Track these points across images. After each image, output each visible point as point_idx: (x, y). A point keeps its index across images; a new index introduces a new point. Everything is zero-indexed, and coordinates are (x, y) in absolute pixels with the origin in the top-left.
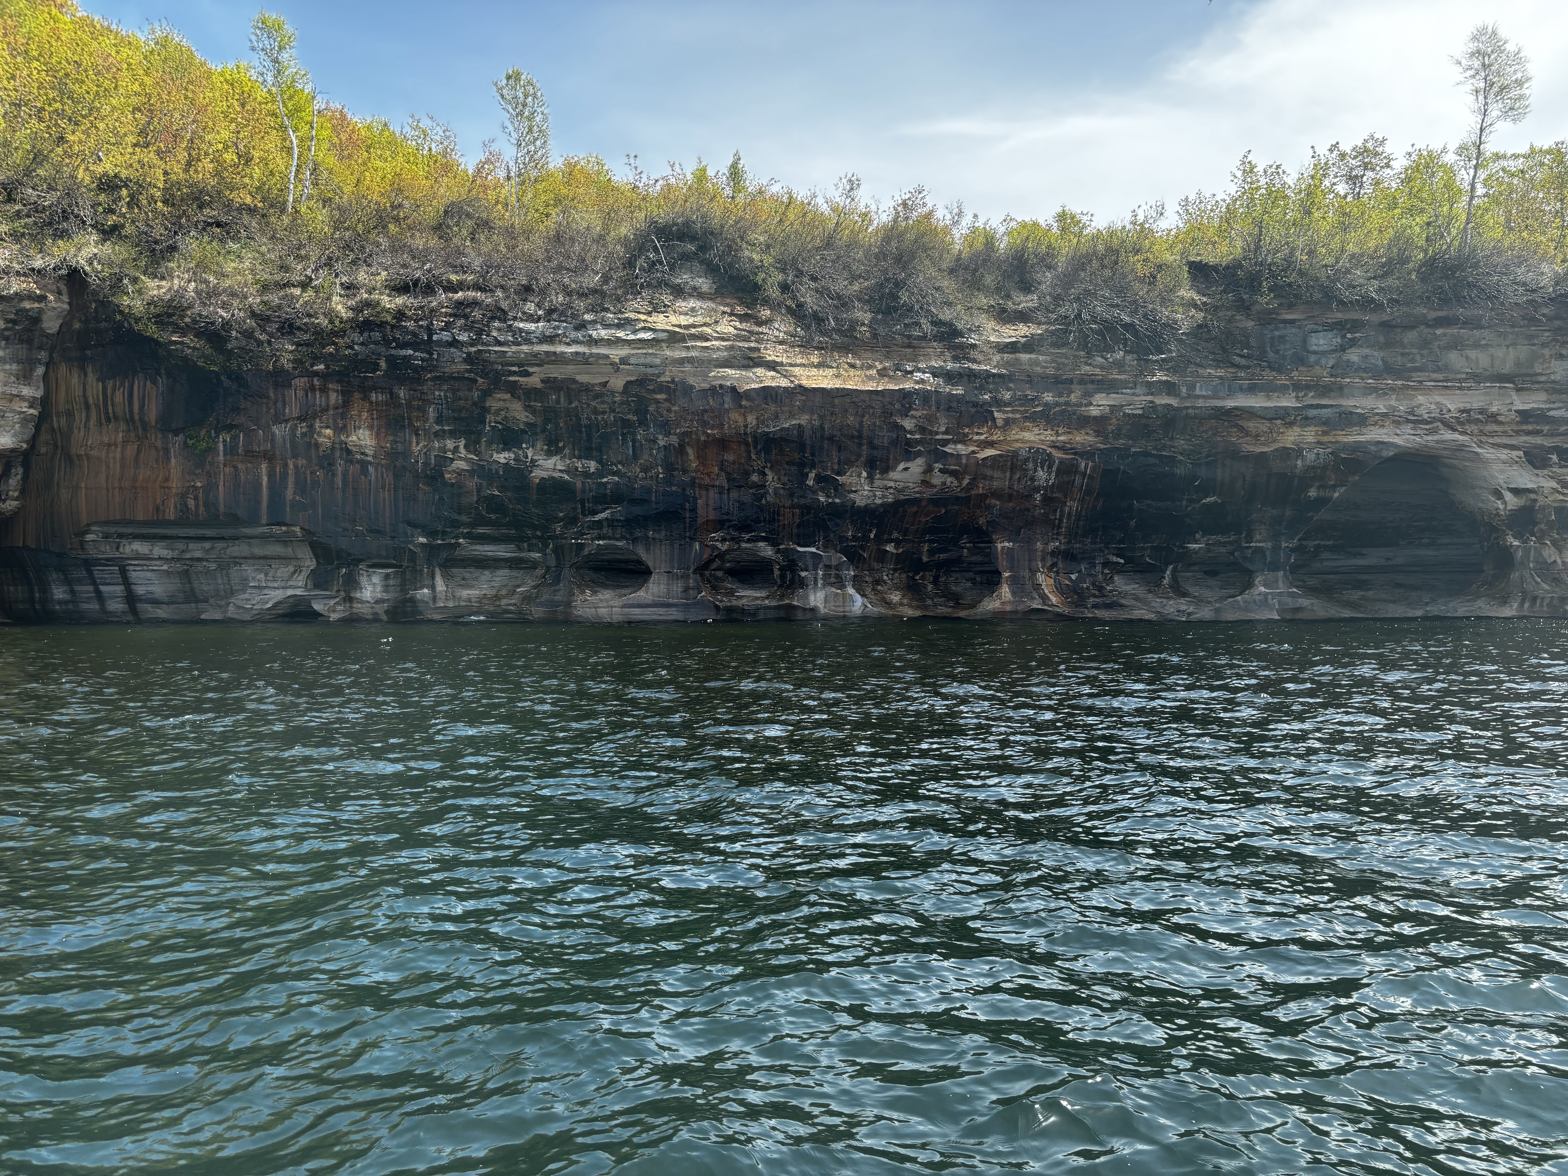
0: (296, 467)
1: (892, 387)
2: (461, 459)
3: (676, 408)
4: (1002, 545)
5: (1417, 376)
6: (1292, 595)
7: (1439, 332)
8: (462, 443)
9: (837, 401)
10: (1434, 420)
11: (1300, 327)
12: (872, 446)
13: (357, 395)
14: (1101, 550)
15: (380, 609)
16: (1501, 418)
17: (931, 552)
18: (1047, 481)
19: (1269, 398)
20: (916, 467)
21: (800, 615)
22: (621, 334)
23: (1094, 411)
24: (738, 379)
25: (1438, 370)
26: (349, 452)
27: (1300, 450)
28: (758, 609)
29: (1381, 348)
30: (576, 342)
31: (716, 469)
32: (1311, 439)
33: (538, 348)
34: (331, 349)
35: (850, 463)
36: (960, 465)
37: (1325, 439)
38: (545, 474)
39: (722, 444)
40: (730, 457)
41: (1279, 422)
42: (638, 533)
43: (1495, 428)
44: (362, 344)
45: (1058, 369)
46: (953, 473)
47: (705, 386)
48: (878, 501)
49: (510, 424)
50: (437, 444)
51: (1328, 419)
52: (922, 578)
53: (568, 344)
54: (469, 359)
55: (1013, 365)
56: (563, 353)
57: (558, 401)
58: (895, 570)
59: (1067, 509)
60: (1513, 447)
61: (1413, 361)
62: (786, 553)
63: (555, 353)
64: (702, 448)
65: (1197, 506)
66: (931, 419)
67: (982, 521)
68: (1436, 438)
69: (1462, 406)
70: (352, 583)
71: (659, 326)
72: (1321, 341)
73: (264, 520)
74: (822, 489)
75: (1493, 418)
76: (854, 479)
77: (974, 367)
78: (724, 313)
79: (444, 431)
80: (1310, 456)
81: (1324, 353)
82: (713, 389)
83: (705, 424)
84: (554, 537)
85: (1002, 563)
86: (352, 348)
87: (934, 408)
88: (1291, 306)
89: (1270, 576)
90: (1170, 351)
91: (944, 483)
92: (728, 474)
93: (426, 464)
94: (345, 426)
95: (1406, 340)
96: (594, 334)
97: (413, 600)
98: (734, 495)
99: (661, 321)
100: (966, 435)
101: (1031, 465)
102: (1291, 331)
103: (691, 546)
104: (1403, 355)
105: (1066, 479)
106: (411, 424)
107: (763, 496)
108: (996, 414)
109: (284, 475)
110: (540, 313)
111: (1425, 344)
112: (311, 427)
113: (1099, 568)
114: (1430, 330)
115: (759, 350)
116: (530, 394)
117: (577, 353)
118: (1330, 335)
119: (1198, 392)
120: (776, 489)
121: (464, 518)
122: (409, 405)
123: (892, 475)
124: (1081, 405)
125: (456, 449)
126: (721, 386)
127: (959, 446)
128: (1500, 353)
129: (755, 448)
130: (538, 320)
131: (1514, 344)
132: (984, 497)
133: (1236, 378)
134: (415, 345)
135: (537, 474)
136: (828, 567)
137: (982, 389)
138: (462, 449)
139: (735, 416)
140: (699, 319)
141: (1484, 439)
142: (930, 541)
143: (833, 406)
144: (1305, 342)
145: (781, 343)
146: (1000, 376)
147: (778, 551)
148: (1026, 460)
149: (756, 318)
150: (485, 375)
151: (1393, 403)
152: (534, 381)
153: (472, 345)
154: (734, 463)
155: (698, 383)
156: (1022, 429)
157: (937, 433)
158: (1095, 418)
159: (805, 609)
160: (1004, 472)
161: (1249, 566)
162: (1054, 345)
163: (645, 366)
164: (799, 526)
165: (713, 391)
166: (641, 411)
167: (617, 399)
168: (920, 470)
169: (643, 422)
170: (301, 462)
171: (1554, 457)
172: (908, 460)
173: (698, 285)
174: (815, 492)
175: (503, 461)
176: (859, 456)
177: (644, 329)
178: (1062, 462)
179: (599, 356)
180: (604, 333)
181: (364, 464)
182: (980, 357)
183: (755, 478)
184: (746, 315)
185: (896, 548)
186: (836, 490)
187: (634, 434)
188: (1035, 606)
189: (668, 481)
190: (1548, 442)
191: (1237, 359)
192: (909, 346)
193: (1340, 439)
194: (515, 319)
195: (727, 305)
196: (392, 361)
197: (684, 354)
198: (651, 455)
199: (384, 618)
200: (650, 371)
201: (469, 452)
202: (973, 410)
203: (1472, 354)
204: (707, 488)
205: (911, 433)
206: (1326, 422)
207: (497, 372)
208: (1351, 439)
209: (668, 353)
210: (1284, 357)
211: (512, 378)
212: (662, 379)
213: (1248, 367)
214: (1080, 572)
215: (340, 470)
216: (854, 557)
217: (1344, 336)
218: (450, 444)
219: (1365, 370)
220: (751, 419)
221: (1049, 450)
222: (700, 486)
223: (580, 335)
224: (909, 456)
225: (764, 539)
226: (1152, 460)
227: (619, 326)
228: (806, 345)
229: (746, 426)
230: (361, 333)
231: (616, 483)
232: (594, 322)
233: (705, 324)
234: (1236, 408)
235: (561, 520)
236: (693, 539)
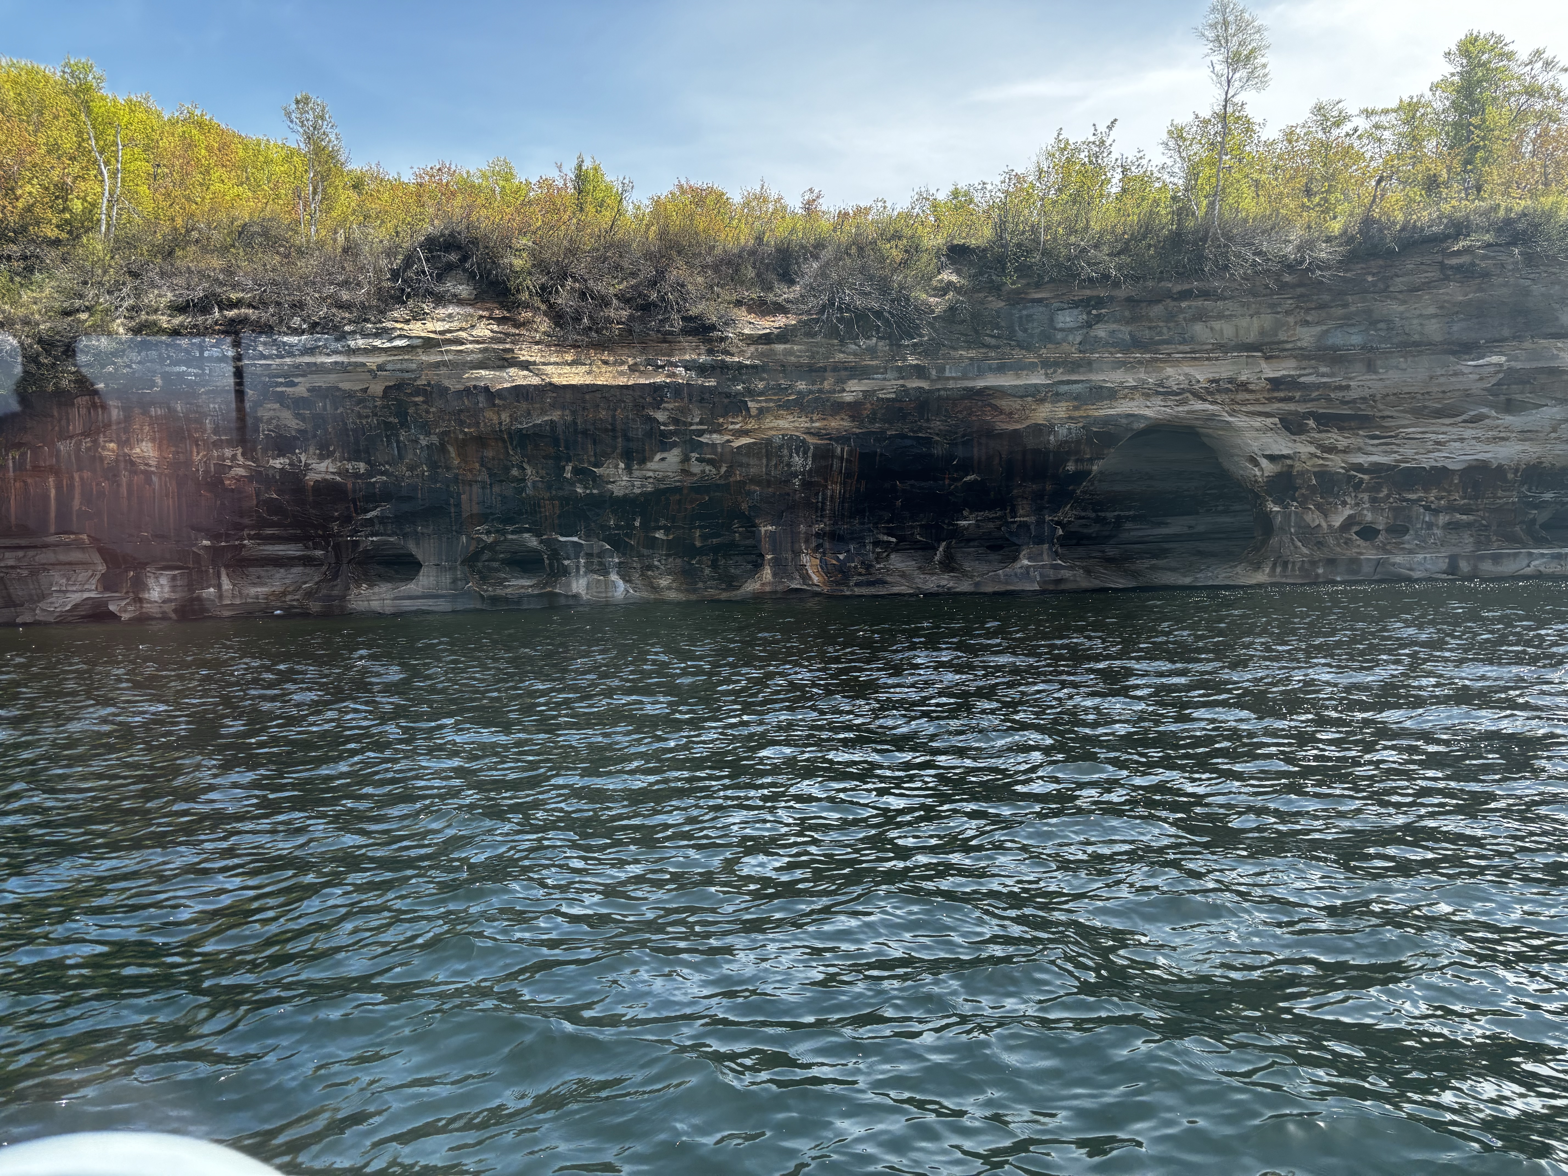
0: (81, 479)
1: (642, 381)
2: (239, 466)
3: (433, 410)
4: (766, 529)
5: (1165, 349)
6: (1056, 567)
7: (1184, 305)
8: (239, 451)
9: (587, 397)
10: (1182, 391)
11: (1046, 306)
12: (627, 438)
13: (137, 410)
14: (871, 531)
15: (169, 608)
16: (1251, 387)
17: (704, 537)
18: (804, 466)
19: (1018, 376)
20: (673, 457)
21: (563, 601)
22: (377, 343)
23: (848, 397)
24: (492, 379)
25: (1184, 342)
26: (133, 463)
27: (1052, 426)
28: (521, 597)
29: (1127, 323)
30: (336, 352)
31: (477, 465)
32: (1062, 415)
33: (299, 360)
34: (111, 369)
35: (607, 456)
36: (715, 453)
37: (1077, 414)
38: (318, 477)
39: (481, 441)
40: (489, 453)
41: (1030, 399)
42: (408, 529)
43: (1247, 396)
44: (139, 363)
45: (812, 358)
46: (710, 462)
47: (460, 387)
48: (639, 491)
49: (282, 432)
50: (215, 453)
51: (1079, 394)
52: (699, 562)
53: (328, 355)
54: (238, 372)
55: (767, 356)
56: (323, 363)
57: (325, 408)
58: (668, 555)
59: (829, 493)
60: (1267, 415)
61: (1160, 333)
62: (548, 543)
63: (315, 364)
64: (462, 445)
65: (959, 484)
66: (684, 411)
67: (744, 506)
68: (1186, 408)
69: (1211, 376)
70: (139, 585)
71: (416, 334)
72: (1067, 319)
73: (52, 529)
74: (580, 481)
75: (1243, 387)
76: (612, 471)
77: (728, 359)
78: (481, 317)
79: (221, 441)
80: (1062, 432)
81: (1071, 330)
82: (467, 390)
83: (462, 423)
84: (333, 536)
85: (765, 545)
86: (130, 367)
87: (686, 400)
88: (1038, 286)
89: (1035, 549)
90: (921, 336)
91: (703, 472)
92: (488, 469)
93: (206, 472)
94: (128, 440)
95: (1151, 314)
96: (352, 344)
97: (199, 599)
98: (496, 489)
99: (417, 329)
100: (721, 425)
101: (786, 452)
102: (1038, 311)
103: (458, 539)
104: (1150, 328)
105: (823, 463)
106: (189, 435)
107: (523, 489)
108: (750, 404)
109: (71, 486)
110: (305, 326)
111: (1170, 317)
112: (95, 442)
113: (869, 547)
114: (1176, 304)
115: (512, 350)
116: (298, 403)
117: (336, 363)
118: (1076, 312)
119: (947, 374)
120: (534, 482)
121: (246, 521)
122: (186, 418)
123: (649, 465)
124: (834, 392)
125: (234, 458)
126: (475, 387)
127: (714, 436)
128: (1244, 322)
129: (511, 444)
130: (303, 332)
131: (1258, 313)
132: (742, 484)
133: (987, 358)
134: (187, 361)
135: (312, 477)
136: (589, 555)
137: (735, 380)
138: (239, 457)
139: (489, 414)
140: (455, 325)
141: (1237, 407)
142: (701, 527)
143: (584, 401)
144: (1051, 320)
145: (537, 343)
146: (753, 367)
147: (541, 542)
148: (781, 447)
149: (514, 320)
150: (252, 386)
151: (1142, 376)
152: (301, 390)
153: (240, 360)
154: (494, 459)
155: (455, 386)
156: (777, 418)
157: (691, 424)
158: (849, 404)
159: (567, 596)
160: (760, 459)
161: (1015, 540)
162: (807, 334)
163: (402, 371)
164: (559, 517)
165: (469, 392)
166: (402, 414)
167: (378, 403)
168: (678, 459)
169: (404, 424)
170: (87, 474)
171: (1311, 423)
172: (664, 450)
173: (459, 292)
174: (573, 484)
175: (279, 466)
176: (615, 448)
177: (400, 337)
178: (817, 447)
179: (357, 365)
180: (361, 342)
181: (148, 474)
182: (733, 350)
183: (515, 472)
184: (504, 318)
185: (667, 535)
186: (594, 481)
187: (397, 436)
188: (793, 586)
189: (433, 478)
190: (1302, 408)
191: (988, 340)
192: (665, 341)
193: (1091, 413)
194: (279, 333)
195: (487, 309)
196: (167, 378)
197: (439, 359)
198: (415, 454)
199: (173, 616)
200: (406, 375)
201: (247, 459)
202: (726, 401)
203: (1217, 325)
204: (470, 483)
205: (665, 424)
206: (1077, 397)
207: (265, 384)
208: (1102, 413)
209: (424, 358)
210: (1032, 336)
211: (279, 389)
212: (419, 383)
213: (998, 347)
214: (848, 551)
215: (124, 481)
216: (618, 545)
217: (1089, 313)
218: (228, 453)
219: (1113, 345)
220: (505, 416)
221: (802, 437)
222: (464, 482)
223: (339, 346)
224: (665, 447)
225: (528, 530)
226: (908, 442)
227: (377, 335)
228: (561, 345)
229: (500, 424)
230: (139, 353)
231: (385, 482)
232: (353, 332)
233: (461, 329)
234: (986, 388)
235: (337, 519)
236: (460, 533)
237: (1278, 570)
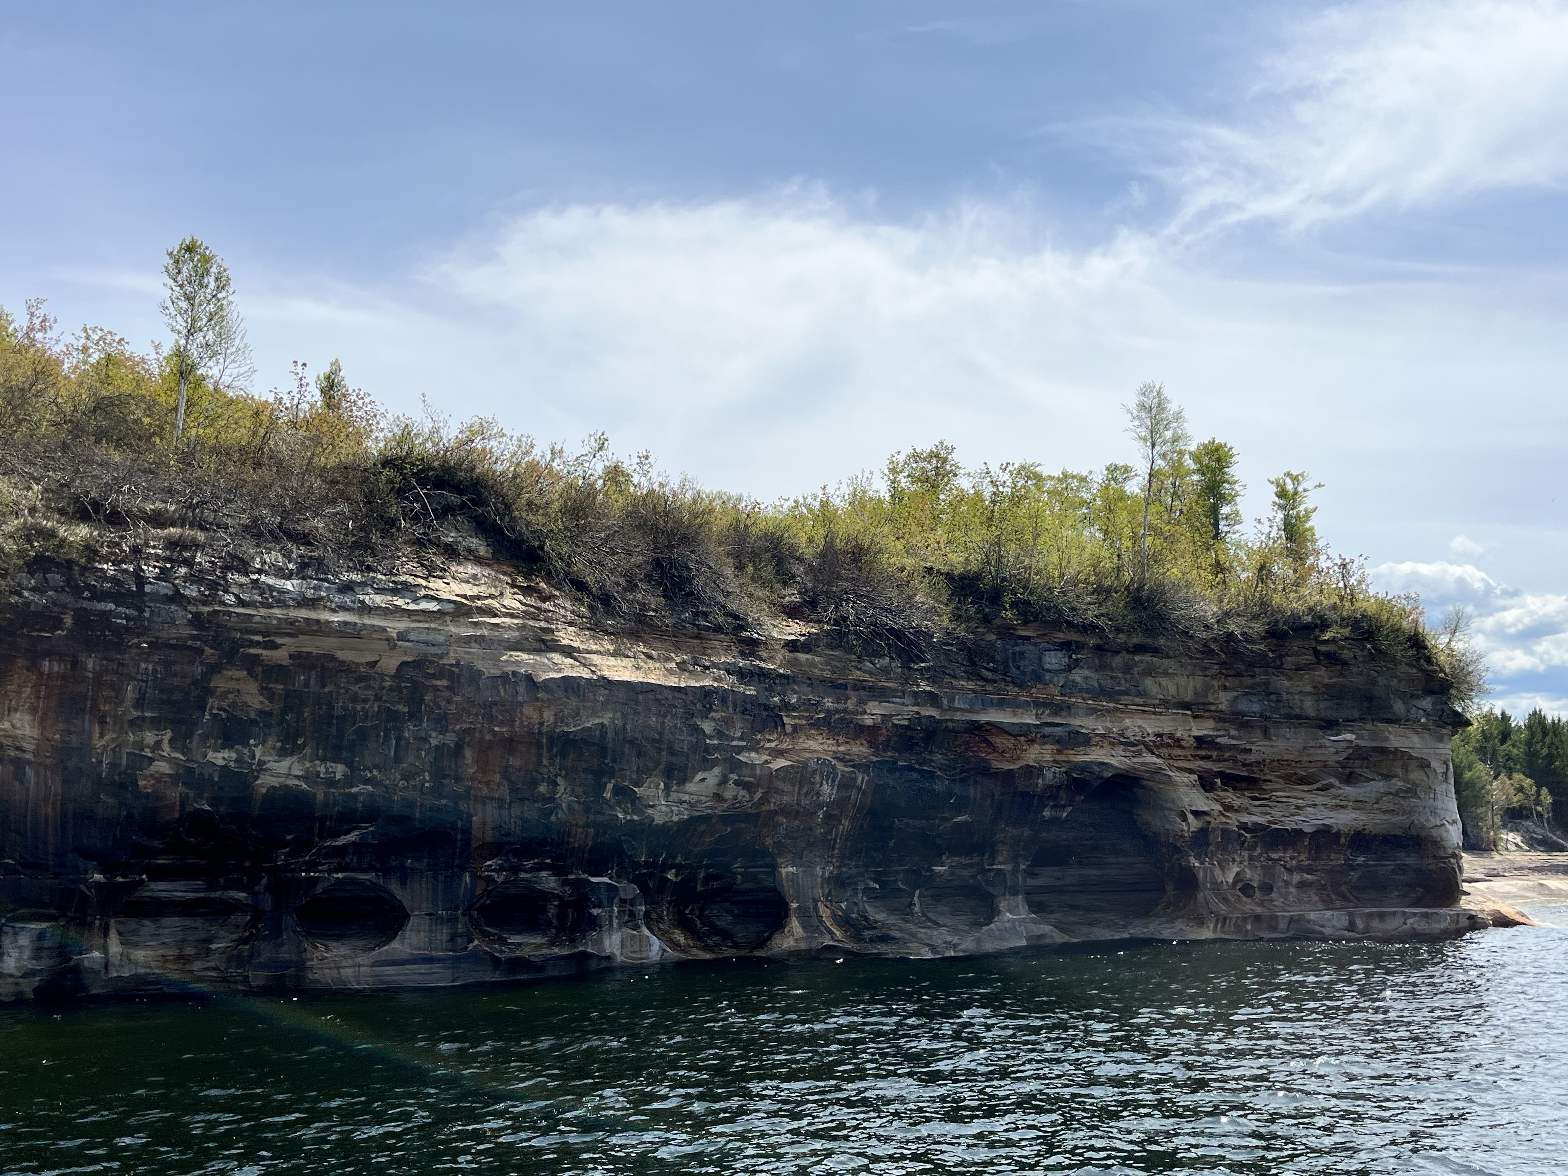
1: (693, 683)
2: (163, 758)
3: (458, 698)
4: (787, 870)
5: (1125, 699)
6: (1033, 921)
7: (1137, 658)
8: (167, 736)
9: (640, 698)
10: (1138, 742)
11: (1035, 645)
12: (672, 752)
13: (20, 662)
14: (861, 875)
16: (1183, 743)
17: (704, 880)
18: (830, 796)
19: (1015, 714)
20: (712, 776)
21: (594, 965)
22: (399, 602)
23: (868, 721)
24: (533, 666)
25: (1139, 695)
27: (1041, 768)
29: (1096, 670)
30: (343, 608)
31: (497, 777)
32: (1048, 758)
33: (293, 613)
35: (649, 772)
36: (753, 776)
37: (1060, 758)
38: (275, 782)
39: (510, 744)
40: (514, 762)
41: (1023, 738)
42: (393, 862)
43: (1179, 752)
45: (834, 672)
46: (746, 786)
47: (496, 672)
48: (675, 819)
49: (238, 713)
51: (1060, 737)
53: (334, 611)
54: (197, 620)
55: (795, 666)
56: (329, 622)
57: (307, 684)
58: (672, 903)
59: (841, 828)
60: (1191, 771)
61: (1119, 684)
62: (575, 884)
63: (318, 621)
64: (485, 749)
65: (948, 825)
67: (769, 841)
68: (1140, 760)
69: (1156, 730)
71: (444, 596)
72: (1053, 660)
74: (620, 804)
75: (1178, 743)
76: (652, 792)
77: (762, 665)
78: (505, 583)
79: (143, 719)
80: (1049, 775)
81: (1055, 672)
82: (504, 676)
83: (491, 719)
84: (273, 870)
85: (788, 891)
87: (731, 710)
88: (1026, 623)
89: (1012, 900)
90: (928, 660)
91: (735, 797)
92: (511, 783)
93: (113, 766)
95: (1114, 665)
96: (365, 599)
97: (76, 969)
98: (516, 810)
99: (442, 589)
100: (758, 742)
101: (818, 778)
102: (1028, 647)
103: (460, 877)
104: (1112, 678)
105: (845, 794)
106: (95, 707)
107: (552, 811)
108: (785, 720)
110: (291, 566)
111: (1127, 669)
113: (860, 895)
114: (1130, 656)
115: (551, 631)
116: (275, 672)
117: (346, 623)
118: (1060, 654)
119: (957, 705)
120: (568, 803)
121: (157, 844)
122: (98, 681)
123: (690, 787)
124: (857, 713)
125: (158, 745)
126: (514, 673)
127: (753, 755)
128: (1182, 681)
129: (550, 750)
130: (290, 576)
131: (1193, 674)
132: (775, 813)
133: (986, 692)
134: (118, 597)
135: (265, 782)
136: (622, 902)
137: (772, 690)
138: (166, 745)
139: (528, 710)
140: (483, 590)
141: (1171, 761)
142: (706, 867)
143: (637, 703)
144: (1040, 659)
145: (571, 624)
146: (786, 677)
147: (565, 883)
148: (814, 772)
149: (538, 591)
150: (217, 644)
151: (1109, 724)
152: (280, 656)
153: (205, 603)
154: (520, 769)
155: (489, 670)
156: (808, 737)
157: (733, 739)
158: (869, 727)
159: (600, 958)
160: (793, 785)
161: (992, 890)
162: (829, 646)
163: (427, 643)
164: (590, 850)
165: (504, 678)
166: (415, 700)
167: (387, 684)
168: (715, 781)
169: (414, 715)
171: (1218, 781)
172: (706, 769)
173: (473, 546)
174: (612, 808)
175: (220, 762)
176: (658, 763)
177: (426, 597)
178: (842, 775)
179: (373, 629)
180: (379, 600)
181: (19, 765)
182: (764, 655)
183: (543, 788)
184: (529, 587)
185: (676, 875)
186: (633, 803)
187: (400, 730)
188: (825, 942)
189: (437, 790)
190: (1215, 767)
191: (985, 673)
192: (697, 637)
193: (1072, 758)
194: (259, 572)
195: (506, 574)
196: (83, 618)
197: (470, 632)
198: (419, 757)
200: (432, 650)
201: (175, 749)
202: (765, 713)
203: (1164, 681)
204: (484, 800)
205: (710, 737)
206: (1059, 741)
207: (234, 641)
208: (1080, 758)
209: (453, 629)
210: (1024, 673)
211: (253, 651)
212: (445, 661)
213: (995, 682)
214: (848, 900)
216: (644, 888)
217: (1070, 657)
218: (150, 737)
219: (1087, 691)
220: (549, 716)
221: (832, 762)
222: (476, 799)
223: (347, 599)
224: (708, 765)
225: (547, 867)
226: (915, 775)
227: (395, 592)
228: (597, 629)
229: (541, 724)
230: (33, 574)
231: (371, 795)
232: (363, 584)
233: (491, 597)
234: (988, 723)
235: (286, 844)
236: (463, 869)
237: (1219, 926)
